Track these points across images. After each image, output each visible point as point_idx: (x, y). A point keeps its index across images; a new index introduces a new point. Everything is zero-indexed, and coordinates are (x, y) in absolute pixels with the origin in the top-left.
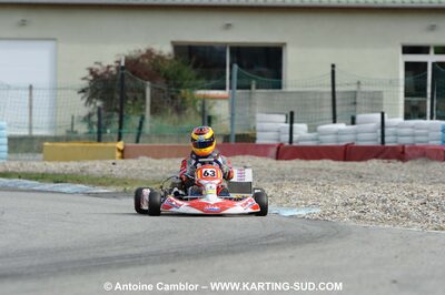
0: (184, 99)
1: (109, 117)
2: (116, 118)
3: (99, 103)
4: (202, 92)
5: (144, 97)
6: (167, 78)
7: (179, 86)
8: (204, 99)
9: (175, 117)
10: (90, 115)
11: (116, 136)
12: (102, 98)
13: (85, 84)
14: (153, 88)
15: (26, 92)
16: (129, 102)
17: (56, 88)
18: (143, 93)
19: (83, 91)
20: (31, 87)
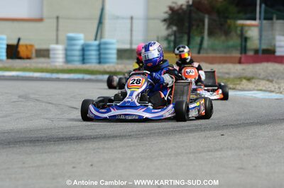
0: (229, 26)
1: (182, 37)
2: (186, 38)
3: (175, 28)
4: (240, 22)
5: (204, 25)
6: (218, 12)
7: (227, 18)
8: (243, 26)
9: (223, 38)
10: (169, 35)
12: (176, 25)
13: (166, 16)
14: (209, 19)
15: (129, 21)
16: (194, 28)
17: (148, 19)
18: (203, 22)
19: (165, 20)
20: (132, 18)
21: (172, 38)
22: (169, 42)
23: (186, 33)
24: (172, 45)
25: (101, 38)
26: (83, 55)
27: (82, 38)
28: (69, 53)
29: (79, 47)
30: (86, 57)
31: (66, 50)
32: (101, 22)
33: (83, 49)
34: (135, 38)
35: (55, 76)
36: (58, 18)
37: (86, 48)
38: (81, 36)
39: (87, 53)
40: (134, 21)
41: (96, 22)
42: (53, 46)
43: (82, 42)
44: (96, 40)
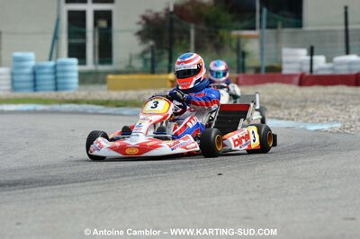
0: (222, 39)
1: (162, 53)
2: (166, 55)
3: (151, 43)
4: (235, 33)
5: (189, 38)
6: (207, 21)
7: (218, 27)
8: (239, 38)
10: (144, 52)
11: (166, 69)
12: (154, 39)
13: (140, 28)
14: (199, 32)
16: (177, 41)
18: (188, 34)
19: (139, 33)
21: (149, 56)
22: (145, 61)
23: (166, 48)
24: (149, 64)
25: (57, 57)
26: (35, 81)
27: (32, 57)
28: (16, 78)
29: (28, 70)
30: (38, 83)
31: (12, 74)
32: (56, 37)
33: (34, 73)
37: (38, 71)
38: (31, 55)
39: (39, 77)
41: (51, 37)
43: (32, 63)
44: (50, 59)
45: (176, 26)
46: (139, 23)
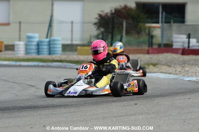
0: (140, 28)
1: (108, 35)
3: (102, 30)
4: (148, 25)
5: (122, 27)
6: (133, 18)
7: (138, 22)
8: (150, 28)
9: (136, 36)
10: (98, 35)
11: (110, 44)
12: (103, 27)
13: (96, 21)
14: (127, 23)
15: (70, 25)
16: (116, 29)
17: (83, 23)
18: (122, 25)
19: (95, 24)
20: (72, 22)
23: (110, 33)
25: (51, 36)
26: (38, 49)
27: (37, 36)
28: (28, 47)
29: (35, 43)
30: (40, 50)
31: (26, 45)
32: (50, 25)
33: (38, 45)
34: (74, 37)
35: (18, 63)
36: (20, 23)
37: (40, 44)
38: (37, 35)
39: (40, 47)
40: (74, 25)
41: (47, 25)
42: (17, 43)
43: (37, 40)
44: (47, 38)
45: (116, 20)
46: (97, 18)
